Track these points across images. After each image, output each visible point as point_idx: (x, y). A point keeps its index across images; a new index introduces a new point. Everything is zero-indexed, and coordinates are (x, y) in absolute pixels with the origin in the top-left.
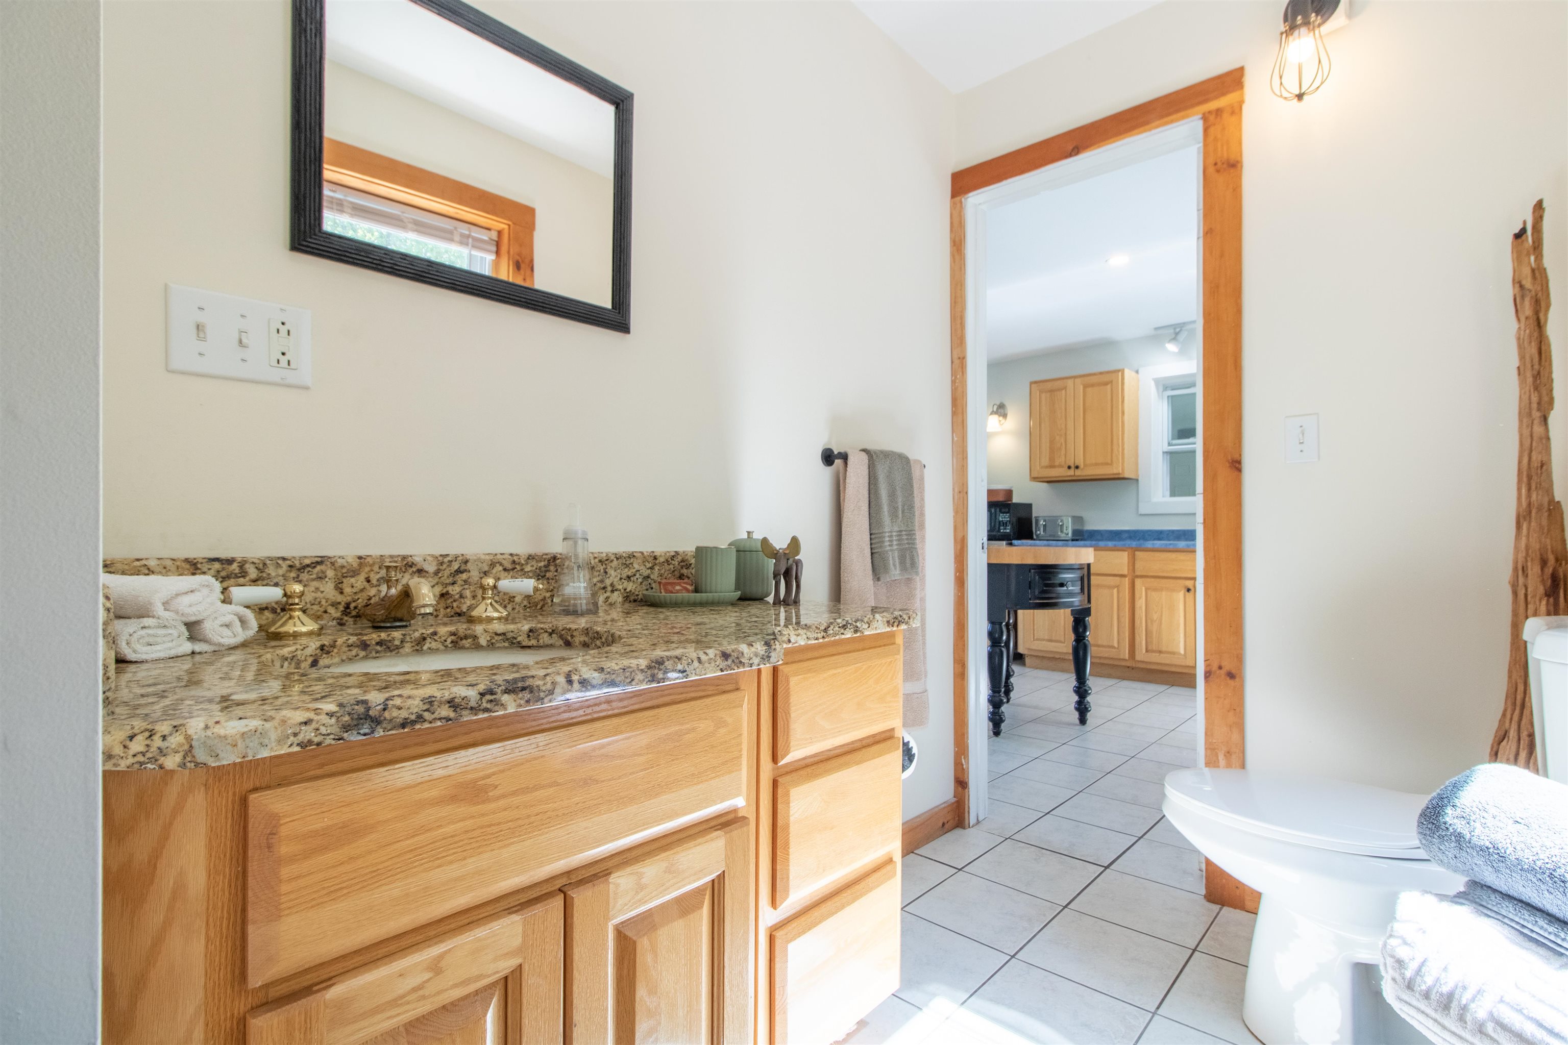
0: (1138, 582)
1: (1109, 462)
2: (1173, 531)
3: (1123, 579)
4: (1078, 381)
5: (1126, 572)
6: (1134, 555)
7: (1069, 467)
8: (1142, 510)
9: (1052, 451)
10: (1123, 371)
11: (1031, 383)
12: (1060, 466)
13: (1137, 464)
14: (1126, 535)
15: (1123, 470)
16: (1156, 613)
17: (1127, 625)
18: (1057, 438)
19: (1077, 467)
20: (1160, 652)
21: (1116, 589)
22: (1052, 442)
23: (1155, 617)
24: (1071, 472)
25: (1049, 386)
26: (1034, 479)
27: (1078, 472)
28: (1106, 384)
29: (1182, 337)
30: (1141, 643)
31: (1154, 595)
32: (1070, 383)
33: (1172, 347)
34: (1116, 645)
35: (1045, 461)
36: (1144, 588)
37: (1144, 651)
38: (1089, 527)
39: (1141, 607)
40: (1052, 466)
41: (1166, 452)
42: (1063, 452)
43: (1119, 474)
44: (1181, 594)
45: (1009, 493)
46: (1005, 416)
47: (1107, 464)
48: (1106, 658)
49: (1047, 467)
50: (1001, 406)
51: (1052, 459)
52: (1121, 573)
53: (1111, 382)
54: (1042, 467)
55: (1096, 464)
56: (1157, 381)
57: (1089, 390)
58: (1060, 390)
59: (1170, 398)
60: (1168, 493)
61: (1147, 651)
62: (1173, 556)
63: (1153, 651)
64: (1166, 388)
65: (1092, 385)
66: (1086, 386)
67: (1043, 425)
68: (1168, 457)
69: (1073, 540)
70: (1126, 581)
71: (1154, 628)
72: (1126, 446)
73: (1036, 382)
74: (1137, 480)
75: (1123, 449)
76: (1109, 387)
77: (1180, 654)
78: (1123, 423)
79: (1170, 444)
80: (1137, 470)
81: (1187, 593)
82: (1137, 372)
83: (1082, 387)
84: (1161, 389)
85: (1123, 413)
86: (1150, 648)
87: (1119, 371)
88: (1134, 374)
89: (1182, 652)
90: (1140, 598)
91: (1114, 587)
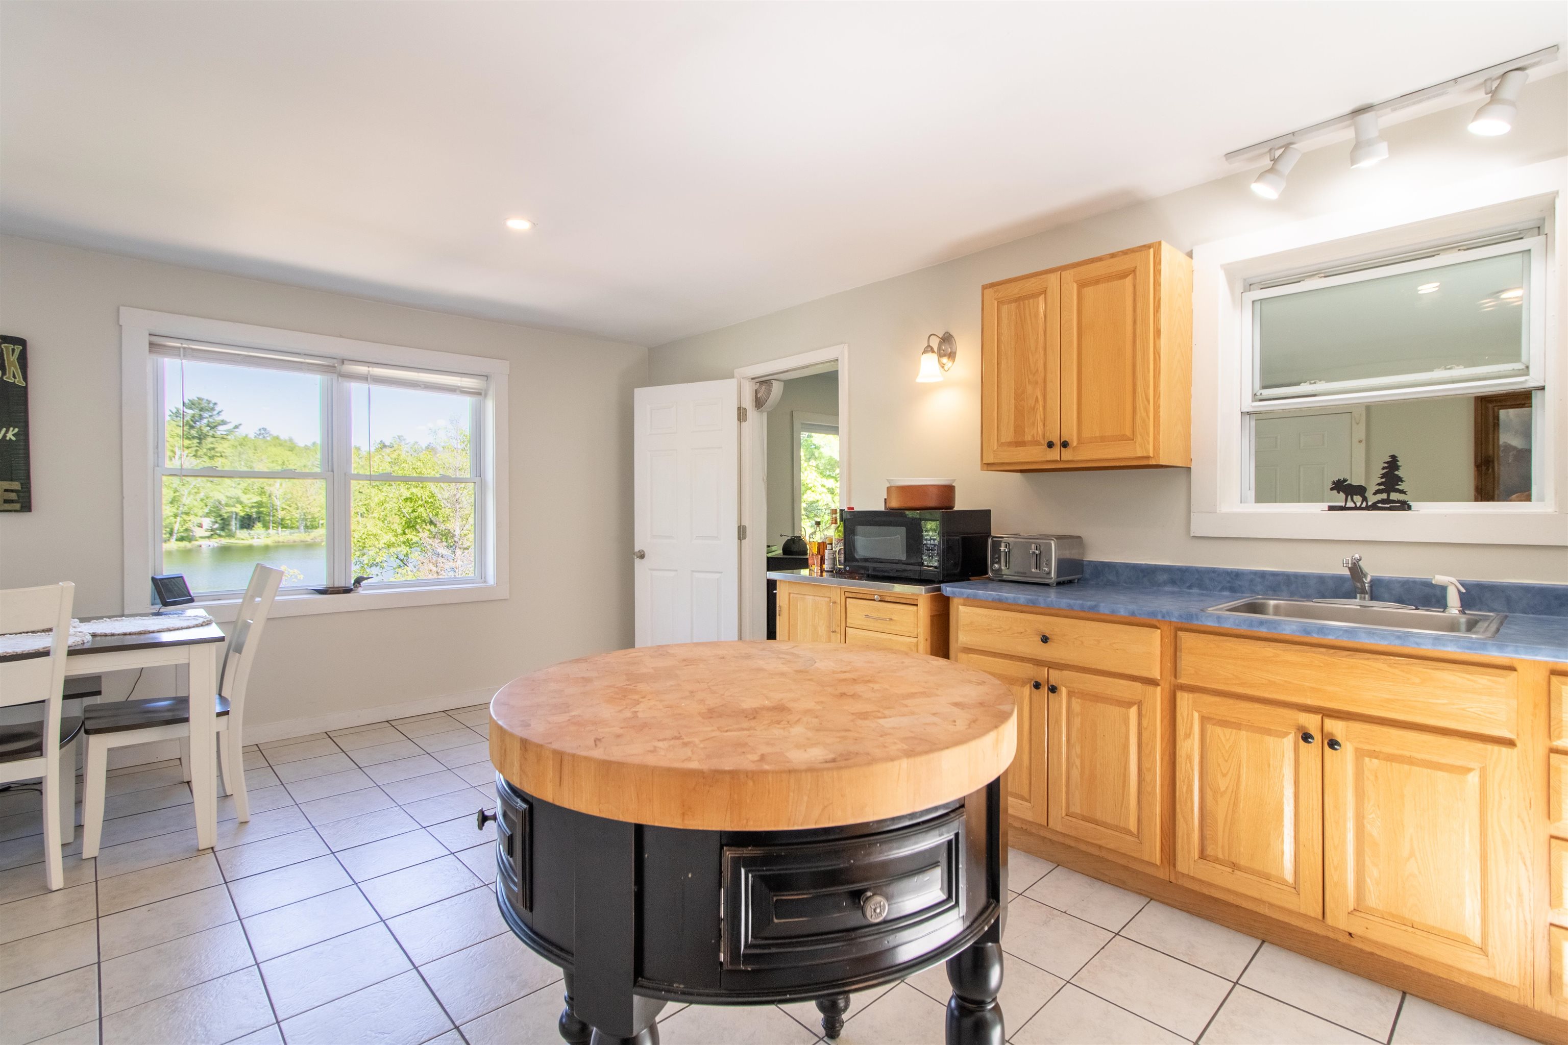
0: (1184, 700)
1: (1128, 433)
2: (1263, 575)
3: (1150, 688)
4: (1068, 275)
5: (1156, 674)
6: (1176, 637)
7: (1050, 445)
8: (1197, 529)
9: (1019, 413)
10: (1157, 246)
11: (985, 287)
12: (1035, 443)
13: (1187, 436)
14: (1165, 577)
15: (1156, 448)
16: (1224, 775)
17: (1158, 790)
18: (1029, 388)
19: (1065, 445)
20: (1234, 866)
21: (1133, 711)
22: (1019, 396)
23: (1223, 784)
24: (1054, 454)
25: (1015, 290)
26: (988, 466)
27: (1067, 455)
28: (1123, 276)
29: (1287, 166)
30: (1189, 835)
31: (1217, 733)
32: (1053, 279)
33: (1264, 190)
34: (1133, 826)
35: (1008, 435)
36: (1196, 715)
37: (1196, 854)
38: (1095, 555)
39: (1189, 758)
40: (1019, 443)
41: (1249, 413)
42: (1040, 414)
43: (1148, 458)
44: (1288, 742)
45: (948, 491)
46: (952, 356)
47: (1123, 438)
48: (1110, 850)
49: (1010, 444)
50: (947, 339)
51: (1019, 429)
52: (1145, 674)
53: (1134, 271)
54: (1003, 444)
55: (1103, 439)
56: (1230, 271)
57: (1089, 291)
58: (1034, 296)
59: (1258, 305)
60: (1252, 494)
61: (1203, 856)
62: (1268, 650)
63: (1216, 860)
64: (1249, 286)
65: (1097, 281)
66: (1082, 285)
67: (1003, 365)
68: (1253, 423)
69: (1059, 584)
70: (1157, 695)
71: (1221, 811)
72: (1163, 402)
73: (992, 285)
74: (1189, 469)
75: (1157, 408)
76: (1128, 281)
77: (1284, 882)
78: (1157, 354)
79: (1256, 398)
80: (1188, 450)
81: (1301, 742)
82: (1190, 255)
83: (1075, 285)
84: (1239, 288)
85: (1158, 332)
86: (1210, 851)
87: (1149, 247)
88: (1182, 257)
89: (1289, 876)
90: (1188, 735)
91: (1130, 704)
